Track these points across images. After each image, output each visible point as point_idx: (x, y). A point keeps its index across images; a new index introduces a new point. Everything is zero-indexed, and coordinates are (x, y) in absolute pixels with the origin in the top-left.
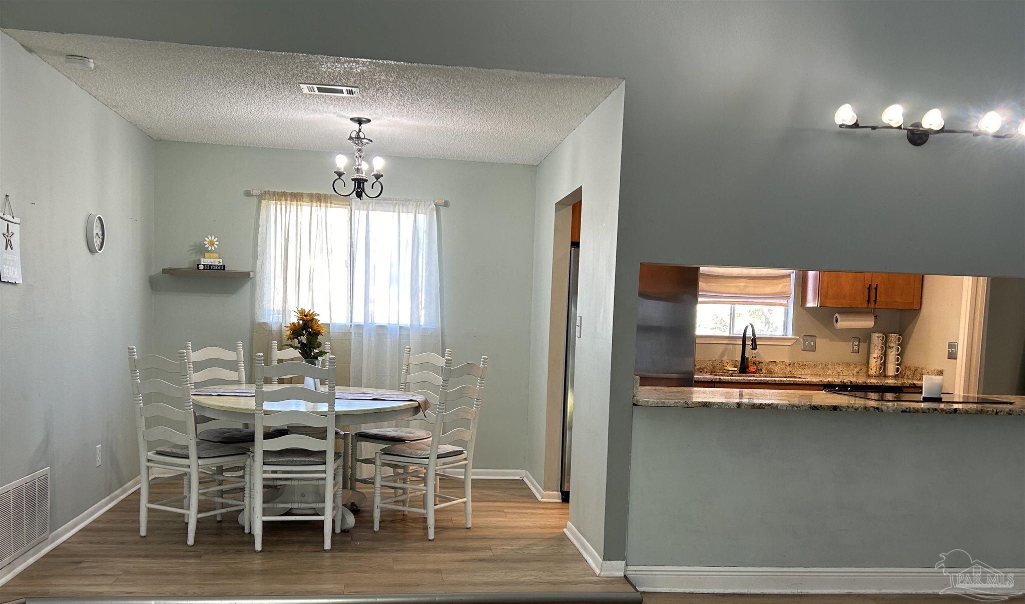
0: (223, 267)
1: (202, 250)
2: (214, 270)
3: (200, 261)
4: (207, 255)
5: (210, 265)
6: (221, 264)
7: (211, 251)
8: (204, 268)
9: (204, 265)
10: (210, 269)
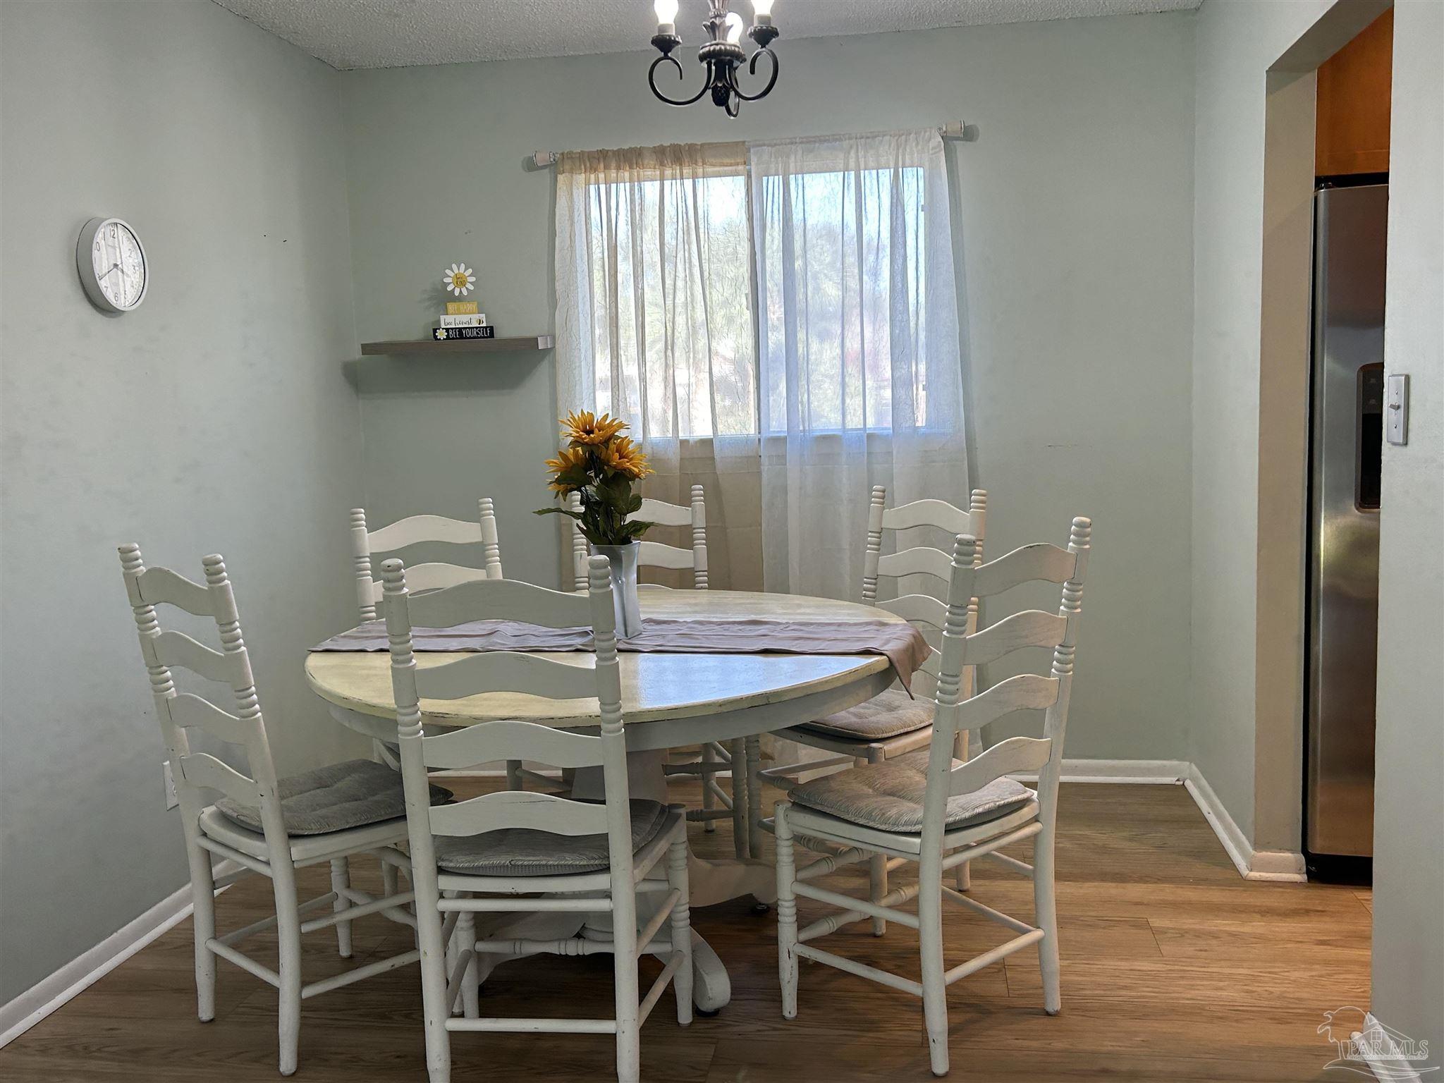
0: (490, 331)
1: (443, 299)
2: (470, 338)
3: (439, 321)
4: (451, 306)
5: (460, 329)
6: (484, 325)
7: (460, 299)
8: (448, 336)
9: (447, 330)
10: (461, 336)
